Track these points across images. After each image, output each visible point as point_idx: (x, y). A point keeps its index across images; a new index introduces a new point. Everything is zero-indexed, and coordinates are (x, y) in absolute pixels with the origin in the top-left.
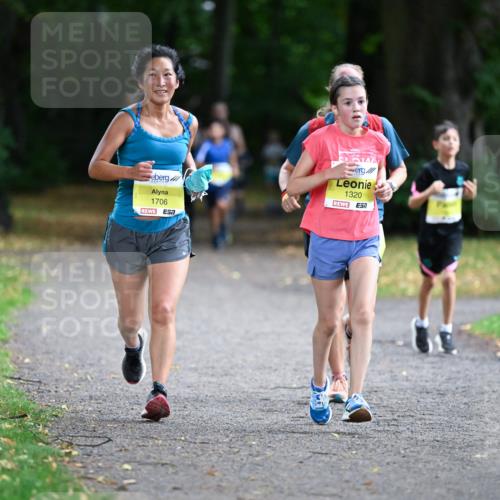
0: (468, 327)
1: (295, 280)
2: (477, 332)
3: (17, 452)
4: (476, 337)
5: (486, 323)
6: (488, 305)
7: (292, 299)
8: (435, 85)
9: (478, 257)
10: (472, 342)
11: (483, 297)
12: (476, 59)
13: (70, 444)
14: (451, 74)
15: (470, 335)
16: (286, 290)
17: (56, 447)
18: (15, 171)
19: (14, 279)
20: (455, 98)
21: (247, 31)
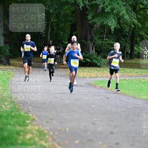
0: (92, 83)
1: (61, 74)
2: (93, 84)
3: (11, 104)
4: (93, 85)
5: (95, 82)
6: (95, 79)
7: (60, 78)
8: (86, 40)
9: (94, 70)
10: (92, 85)
11: (94, 77)
12: (93, 35)
13: (20, 103)
14: (89, 38)
15: (92, 84)
16: (59, 76)
17: (17, 104)
18: (11, 54)
19: (10, 74)
20: (90, 42)
21: (52, 30)
